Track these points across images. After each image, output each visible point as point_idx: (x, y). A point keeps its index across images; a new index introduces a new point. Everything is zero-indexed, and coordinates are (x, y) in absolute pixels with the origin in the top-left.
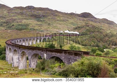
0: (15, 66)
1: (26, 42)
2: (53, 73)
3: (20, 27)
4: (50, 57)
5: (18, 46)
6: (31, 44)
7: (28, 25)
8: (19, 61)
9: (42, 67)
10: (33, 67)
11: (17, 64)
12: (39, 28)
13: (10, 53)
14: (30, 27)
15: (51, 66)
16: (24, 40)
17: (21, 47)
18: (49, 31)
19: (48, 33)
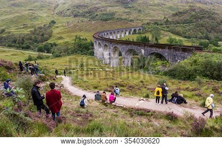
2: (156, 72)
3: (105, 17)
4: (149, 54)
5: (109, 41)
6: (119, 37)
7: (113, 14)
12: (128, 16)
14: (116, 16)
16: (111, 33)
18: (140, 20)
19: (139, 23)
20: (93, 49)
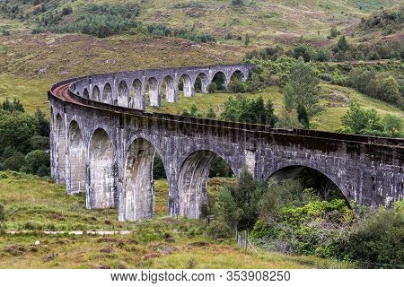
1: (131, 93)
2: (302, 245)
4: (271, 171)
5: (113, 115)
6: (154, 101)
8: (120, 181)
13: (75, 143)
15: (284, 210)
16: (122, 85)
18: (240, 39)
19: (236, 49)
20: (47, 146)
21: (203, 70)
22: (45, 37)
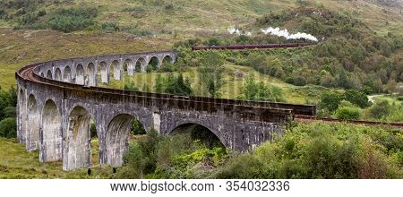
0: (48, 159)
1: (86, 73)
3: (67, 20)
4: (172, 128)
5: (59, 89)
8: (64, 139)
9: (144, 161)
10: (113, 160)
11: (57, 150)
12: (135, 21)
13: (33, 112)
14: (100, 20)
15: (177, 157)
17: (69, 90)
18: (170, 33)
19: (168, 41)
21: (142, 56)
22: (23, 33)
